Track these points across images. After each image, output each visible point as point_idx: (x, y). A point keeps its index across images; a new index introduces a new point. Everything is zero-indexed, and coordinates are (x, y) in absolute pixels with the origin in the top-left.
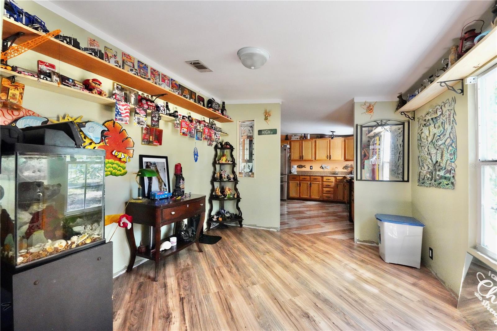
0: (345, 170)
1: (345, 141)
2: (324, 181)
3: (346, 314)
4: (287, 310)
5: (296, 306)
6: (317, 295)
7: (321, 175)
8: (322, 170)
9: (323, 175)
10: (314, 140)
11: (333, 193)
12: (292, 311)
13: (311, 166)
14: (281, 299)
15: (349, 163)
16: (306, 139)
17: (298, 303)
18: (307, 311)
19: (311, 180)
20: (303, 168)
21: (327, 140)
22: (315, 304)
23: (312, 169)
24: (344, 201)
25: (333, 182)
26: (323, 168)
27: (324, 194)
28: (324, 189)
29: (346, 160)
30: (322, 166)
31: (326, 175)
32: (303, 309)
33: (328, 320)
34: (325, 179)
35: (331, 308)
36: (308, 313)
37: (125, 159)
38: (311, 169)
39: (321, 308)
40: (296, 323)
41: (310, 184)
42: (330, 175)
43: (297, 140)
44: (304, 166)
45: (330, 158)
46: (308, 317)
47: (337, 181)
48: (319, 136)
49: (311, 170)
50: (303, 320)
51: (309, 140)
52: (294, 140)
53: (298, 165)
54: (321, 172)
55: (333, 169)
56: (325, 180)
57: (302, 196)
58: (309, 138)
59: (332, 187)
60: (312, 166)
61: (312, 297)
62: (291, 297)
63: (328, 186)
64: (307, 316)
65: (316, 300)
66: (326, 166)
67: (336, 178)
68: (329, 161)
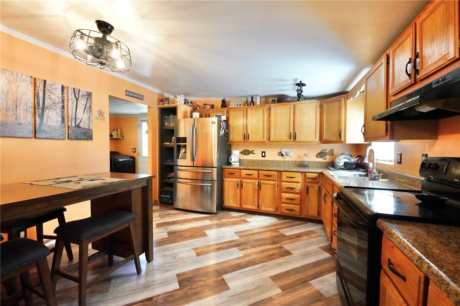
0: (321, 160)
1: (321, 107)
2: (283, 180)
7: (279, 169)
8: (280, 158)
9: (282, 169)
10: (267, 106)
11: (299, 203)
13: (262, 152)
15: (327, 147)
16: (253, 105)
19: (260, 178)
20: (251, 155)
21: (290, 106)
23: (265, 156)
24: (319, 219)
25: (298, 182)
26: (282, 155)
27: (283, 205)
28: (284, 195)
29: (322, 141)
30: (280, 152)
31: (286, 169)
34: (284, 176)
38: (262, 156)
41: (259, 185)
42: (295, 170)
43: (239, 108)
44: (252, 152)
45: (295, 138)
47: (308, 180)
48: (276, 99)
49: (264, 159)
51: (259, 106)
52: (235, 108)
53: (242, 149)
54: (280, 161)
55: (299, 157)
56: (284, 178)
57: (244, 206)
58: (258, 102)
59: (297, 191)
60: (265, 152)
63: (291, 190)
66: (287, 151)
67: (305, 176)
68: (293, 143)
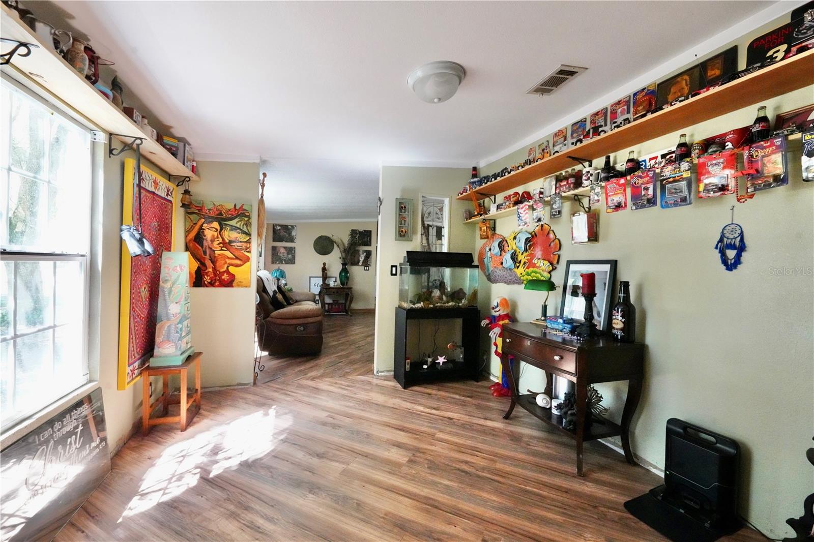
3: (270, 479)
4: (344, 452)
5: (336, 459)
6: (313, 488)
12: (338, 453)
14: (360, 459)
17: (337, 464)
18: (322, 460)
22: (313, 473)
32: (328, 461)
33: (295, 461)
35: (291, 477)
36: (319, 459)
37: (544, 267)
39: (305, 472)
40: (329, 445)
46: (318, 455)
50: (323, 450)
61: (322, 482)
62: (350, 467)
64: (320, 456)
65: (314, 479)
